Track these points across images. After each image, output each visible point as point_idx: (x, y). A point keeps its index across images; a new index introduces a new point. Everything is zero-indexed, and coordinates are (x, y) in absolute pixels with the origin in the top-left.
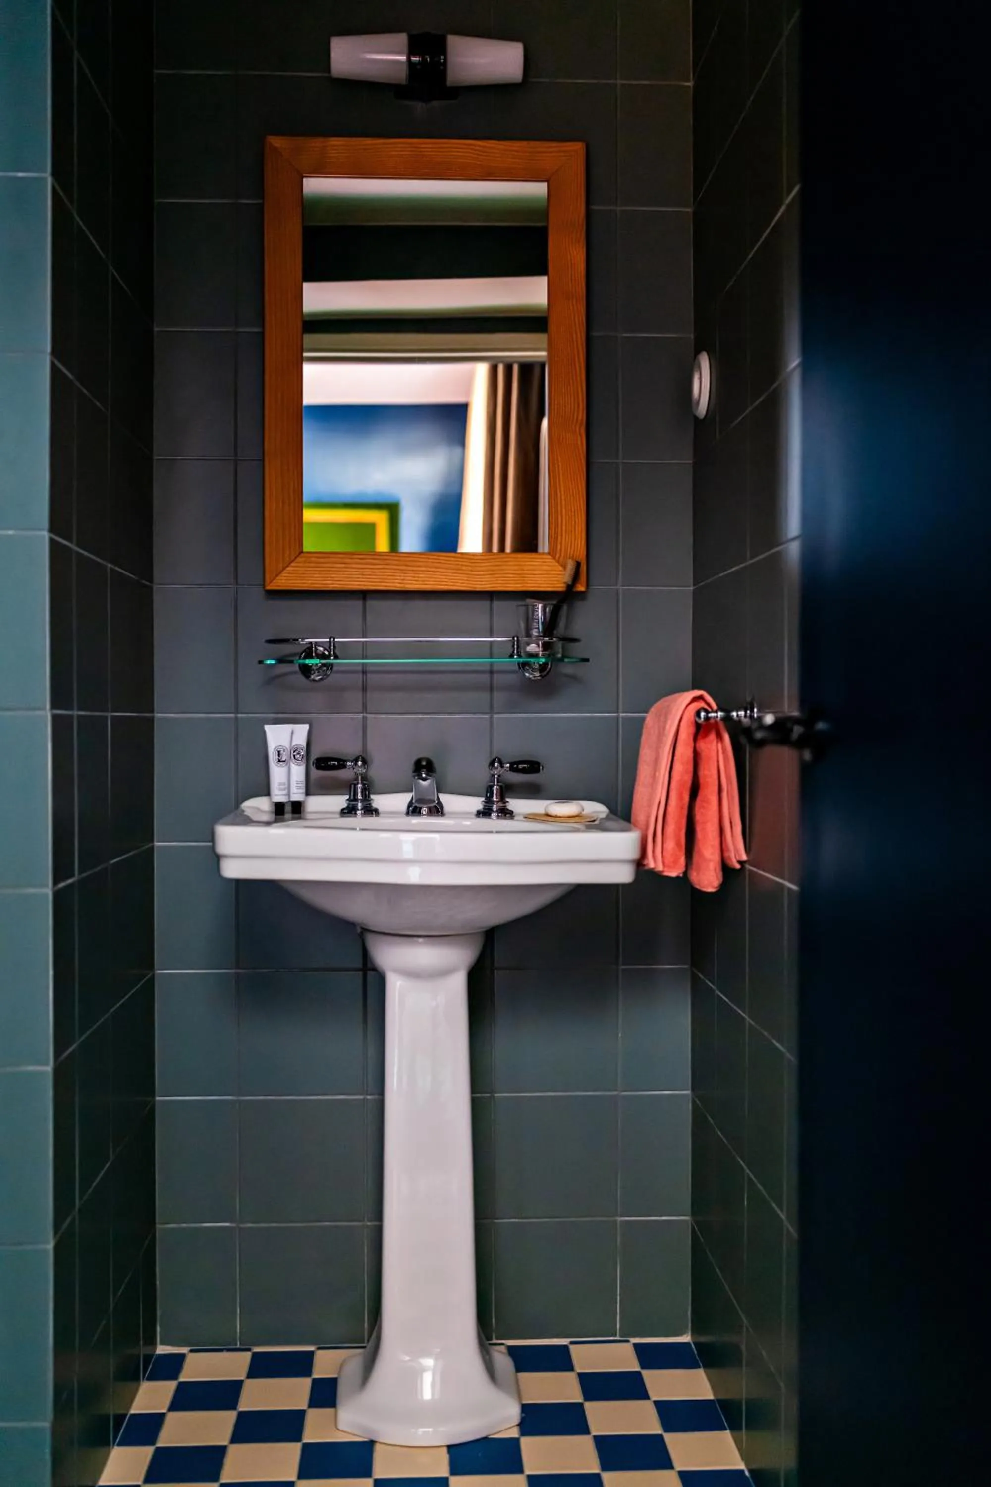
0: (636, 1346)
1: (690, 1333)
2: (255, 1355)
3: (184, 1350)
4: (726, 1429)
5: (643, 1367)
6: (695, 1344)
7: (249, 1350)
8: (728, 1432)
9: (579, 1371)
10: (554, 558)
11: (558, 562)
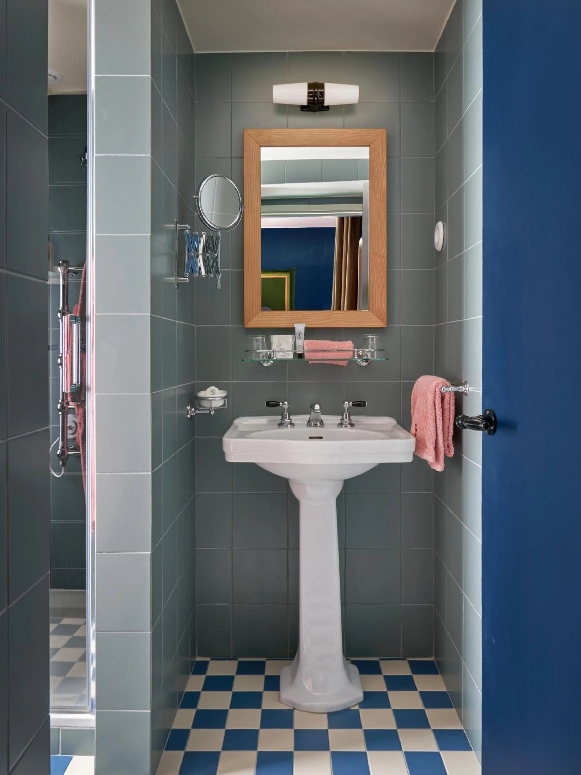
0: (409, 662)
1: (433, 657)
2: (240, 663)
3: (208, 659)
4: (453, 708)
5: (413, 673)
6: (436, 661)
7: (237, 660)
8: (454, 708)
9: (384, 674)
10: (373, 312)
11: (374, 314)
